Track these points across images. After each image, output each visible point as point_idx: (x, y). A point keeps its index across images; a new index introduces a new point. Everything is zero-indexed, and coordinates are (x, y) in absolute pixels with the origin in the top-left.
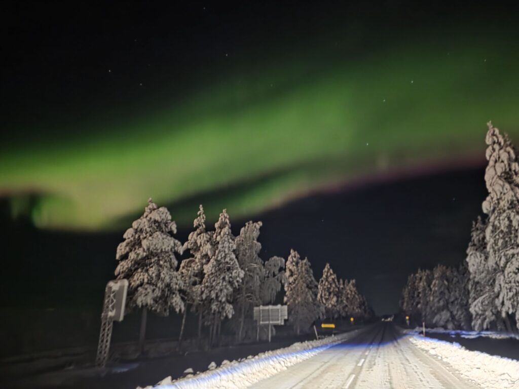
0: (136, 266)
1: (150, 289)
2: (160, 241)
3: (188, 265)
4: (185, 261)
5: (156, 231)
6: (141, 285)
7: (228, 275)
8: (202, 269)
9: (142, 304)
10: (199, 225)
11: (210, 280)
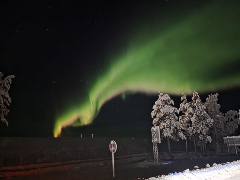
0: (160, 120)
1: (168, 129)
2: (168, 109)
3: (183, 118)
4: (181, 116)
5: (165, 105)
6: (164, 128)
7: (205, 122)
8: (190, 120)
9: (167, 136)
10: (184, 99)
11: (195, 125)
